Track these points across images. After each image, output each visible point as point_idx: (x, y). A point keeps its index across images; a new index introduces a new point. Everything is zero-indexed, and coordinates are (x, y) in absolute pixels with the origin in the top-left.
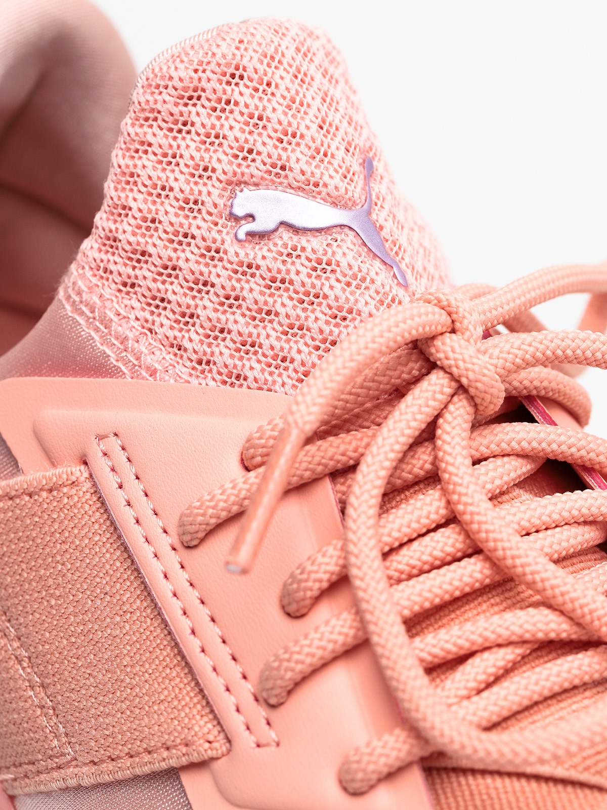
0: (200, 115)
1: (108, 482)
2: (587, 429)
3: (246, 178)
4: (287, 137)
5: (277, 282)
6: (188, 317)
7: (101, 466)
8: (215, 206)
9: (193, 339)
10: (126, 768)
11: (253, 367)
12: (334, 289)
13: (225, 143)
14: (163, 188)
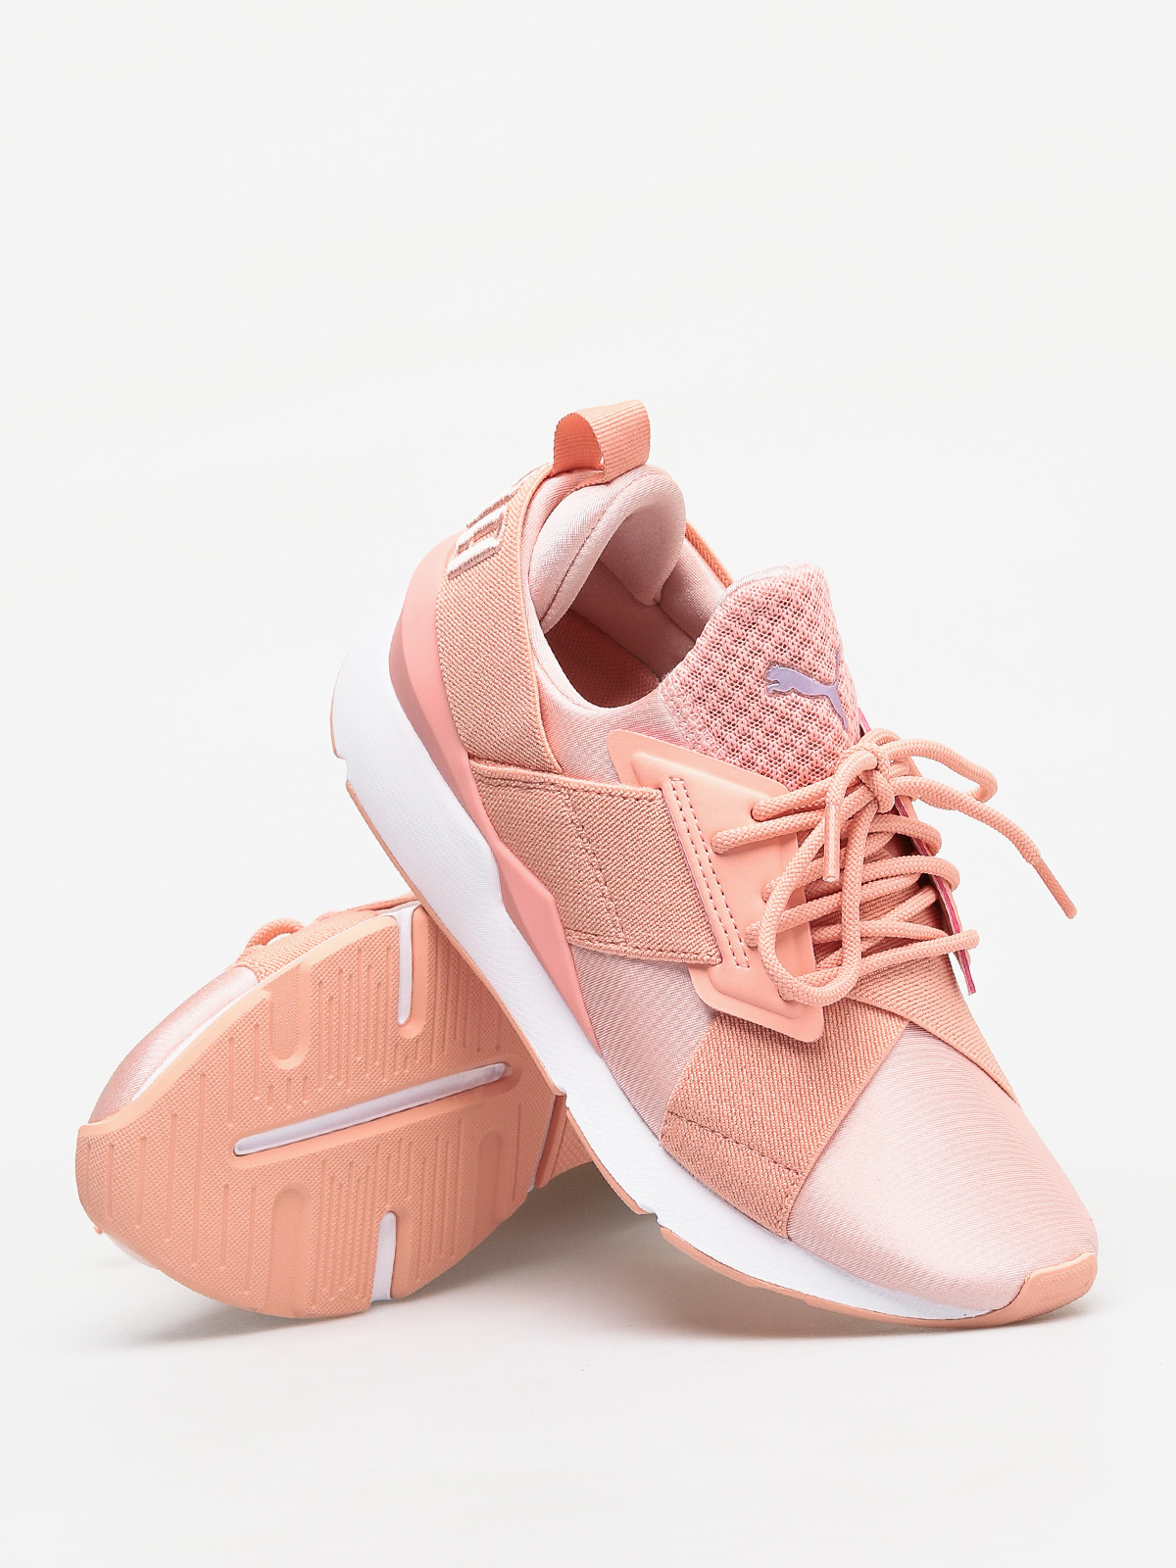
0: (762, 621)
1: (674, 805)
2: (937, 855)
3: (779, 661)
4: (805, 642)
5: (783, 719)
6: (730, 724)
7: (671, 795)
8: (760, 672)
9: (731, 737)
10: (667, 956)
11: (761, 760)
12: (813, 728)
13: (773, 639)
14: (734, 656)
